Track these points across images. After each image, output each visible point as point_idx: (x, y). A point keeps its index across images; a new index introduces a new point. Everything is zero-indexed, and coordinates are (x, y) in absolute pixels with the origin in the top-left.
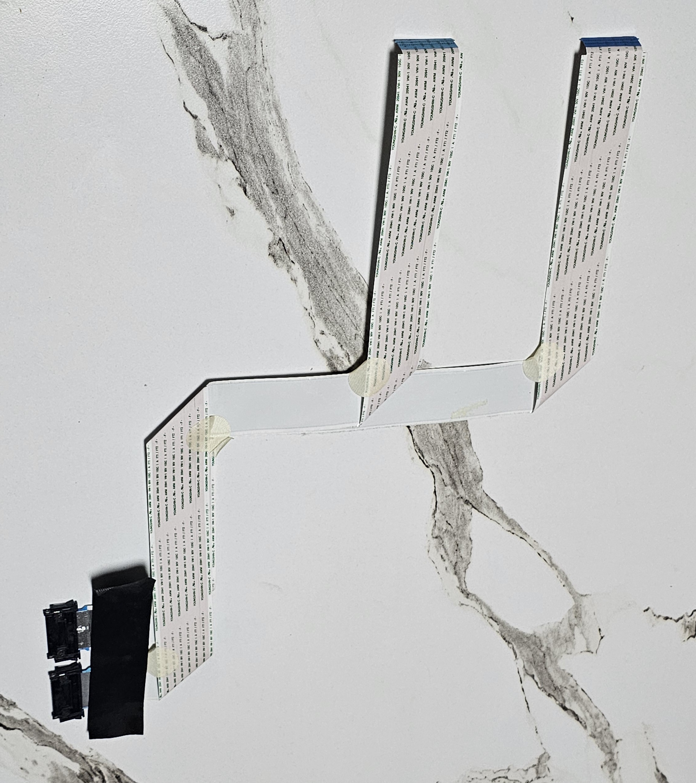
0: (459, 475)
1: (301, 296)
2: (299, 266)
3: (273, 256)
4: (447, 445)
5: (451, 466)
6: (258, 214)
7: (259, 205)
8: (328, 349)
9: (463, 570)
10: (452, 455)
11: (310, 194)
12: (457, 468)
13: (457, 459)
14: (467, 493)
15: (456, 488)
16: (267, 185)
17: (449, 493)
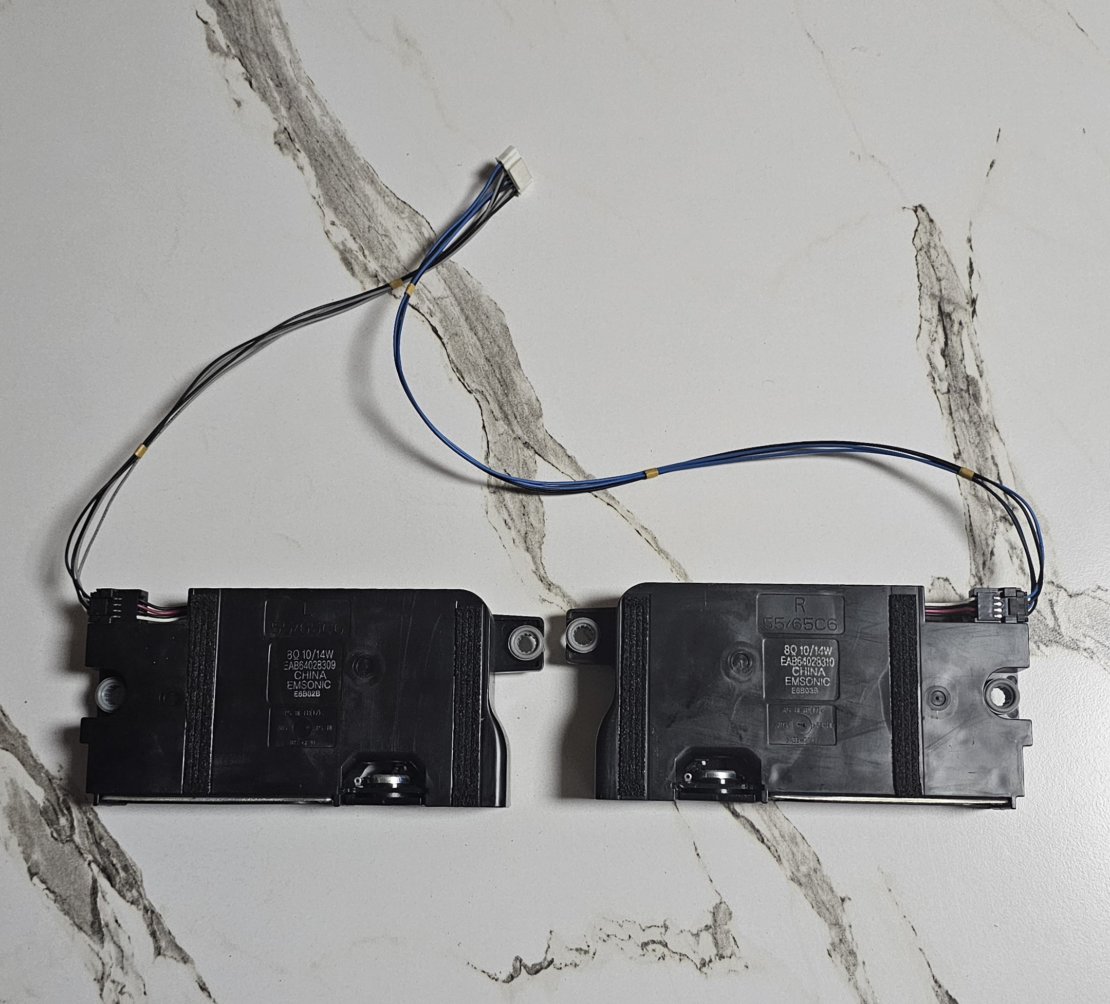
0: (512, 407)
1: (308, 184)
2: (305, 155)
3: (279, 145)
4: (490, 365)
5: (499, 393)
6: (263, 106)
7: (264, 97)
8: (340, 242)
9: (537, 545)
10: (498, 379)
11: (313, 87)
12: (507, 396)
13: (507, 385)
14: (524, 432)
15: (509, 424)
16: (271, 79)
17: (501, 430)
